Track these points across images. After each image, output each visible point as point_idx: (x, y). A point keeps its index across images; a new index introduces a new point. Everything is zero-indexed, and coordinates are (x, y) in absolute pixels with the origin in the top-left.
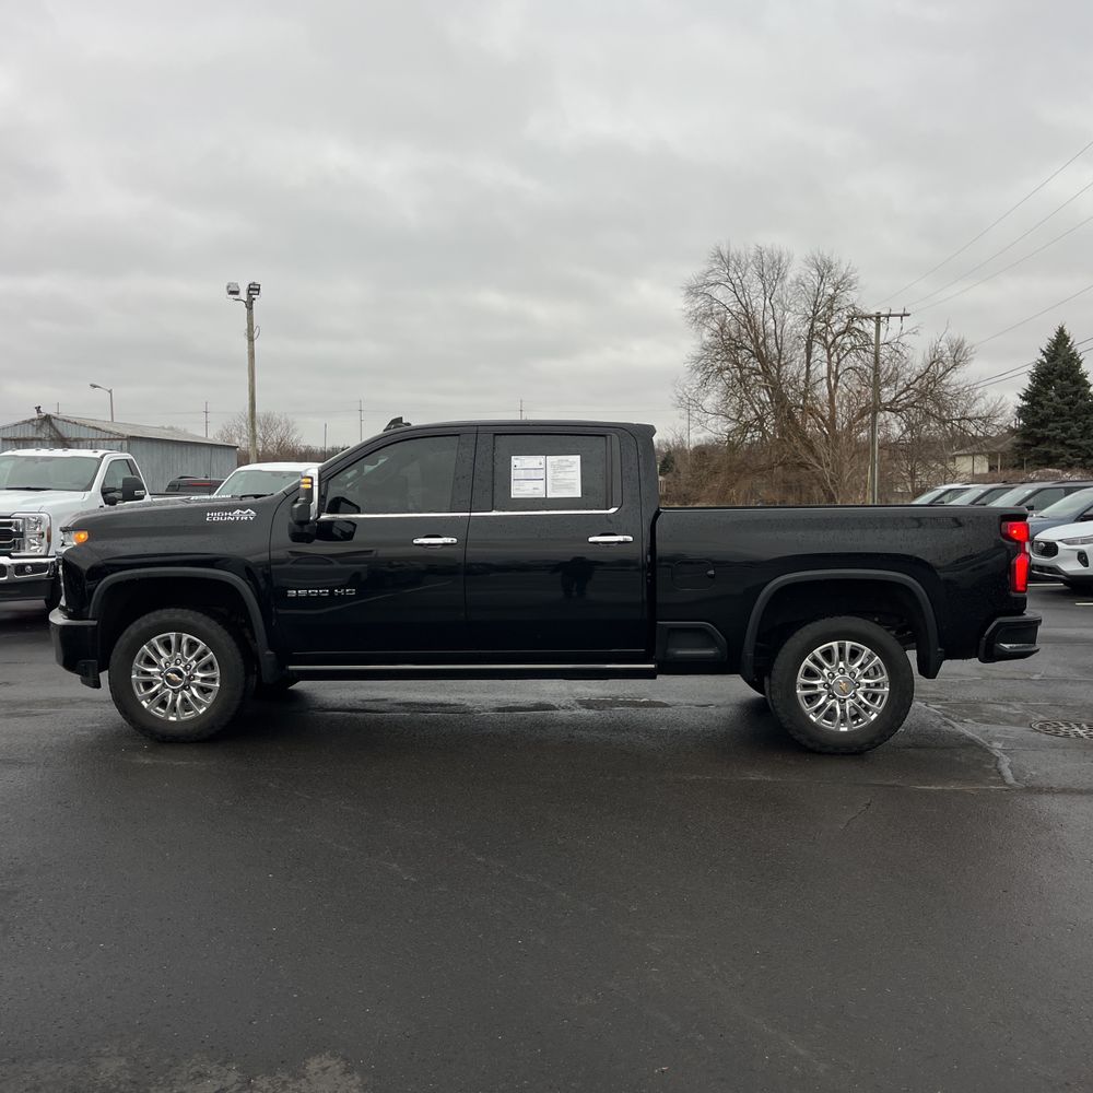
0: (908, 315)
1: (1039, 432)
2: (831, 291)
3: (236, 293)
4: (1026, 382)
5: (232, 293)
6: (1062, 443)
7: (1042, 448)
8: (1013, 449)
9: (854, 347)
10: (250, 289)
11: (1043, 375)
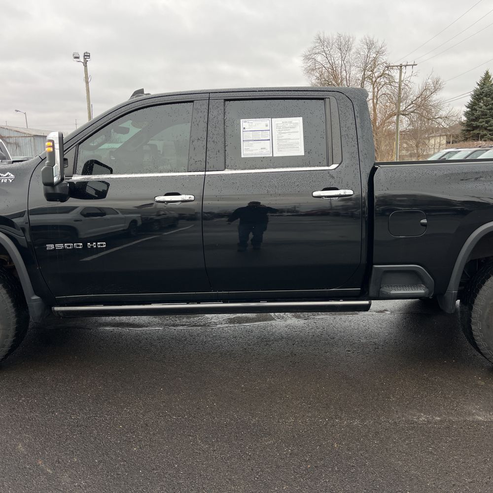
0: (416, 65)
1: (475, 124)
2: (374, 55)
3: (78, 58)
4: (469, 99)
5: (76, 58)
6: (486, 129)
7: (476, 132)
8: (462, 132)
9: (386, 83)
10: (85, 56)
11: (477, 95)
